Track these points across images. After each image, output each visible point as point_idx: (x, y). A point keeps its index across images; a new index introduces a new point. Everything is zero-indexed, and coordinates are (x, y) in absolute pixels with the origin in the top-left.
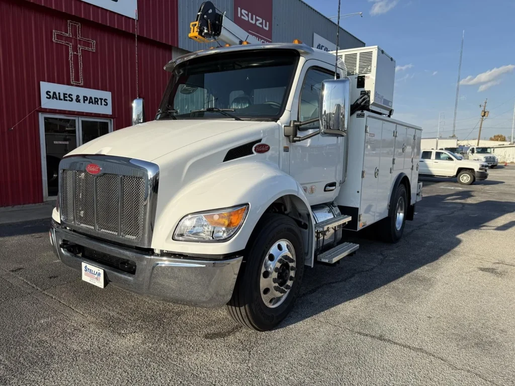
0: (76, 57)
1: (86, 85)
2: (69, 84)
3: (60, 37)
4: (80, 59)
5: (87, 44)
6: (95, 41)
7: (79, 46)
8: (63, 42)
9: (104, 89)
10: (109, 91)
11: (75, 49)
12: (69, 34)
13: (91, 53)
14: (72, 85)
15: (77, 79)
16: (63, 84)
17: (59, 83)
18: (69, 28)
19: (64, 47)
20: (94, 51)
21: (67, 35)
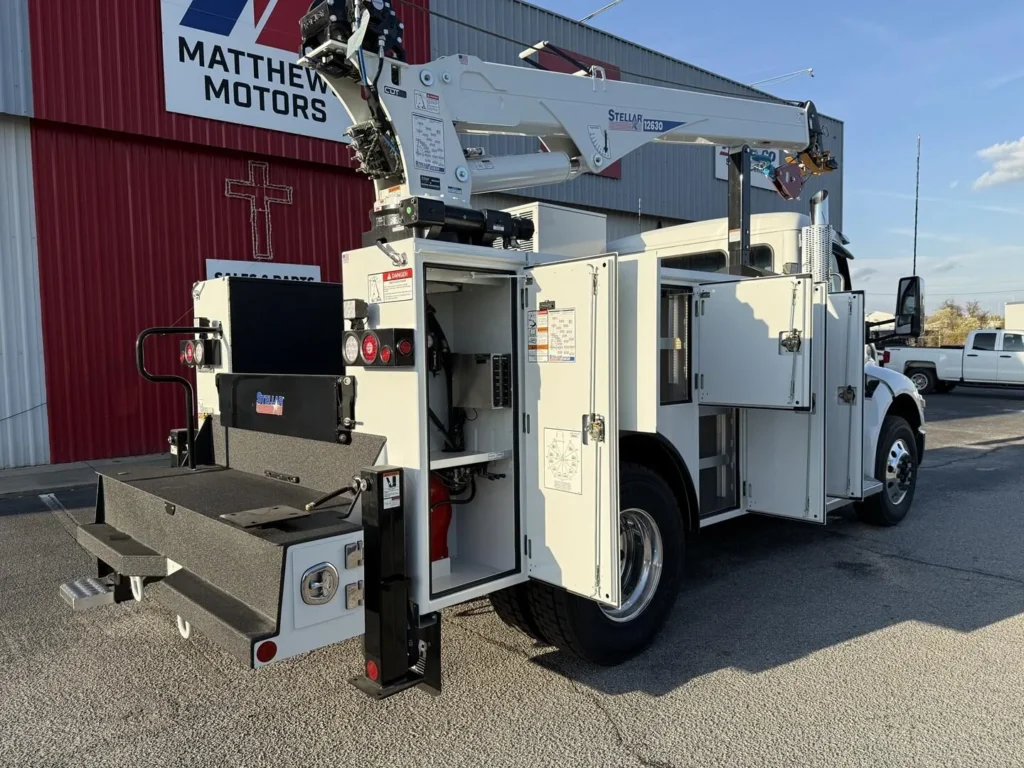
0: (261, 215)
1: (278, 259)
2: (250, 258)
3: (235, 188)
4: (268, 218)
5: (281, 194)
6: (291, 188)
7: (266, 198)
8: (242, 196)
9: (308, 262)
10: (317, 264)
11: (260, 203)
12: (250, 182)
13: (286, 208)
14: (256, 260)
15: (263, 249)
16: (241, 259)
17: (234, 258)
18: (251, 174)
19: (243, 204)
20: (291, 203)
21: (248, 183)
